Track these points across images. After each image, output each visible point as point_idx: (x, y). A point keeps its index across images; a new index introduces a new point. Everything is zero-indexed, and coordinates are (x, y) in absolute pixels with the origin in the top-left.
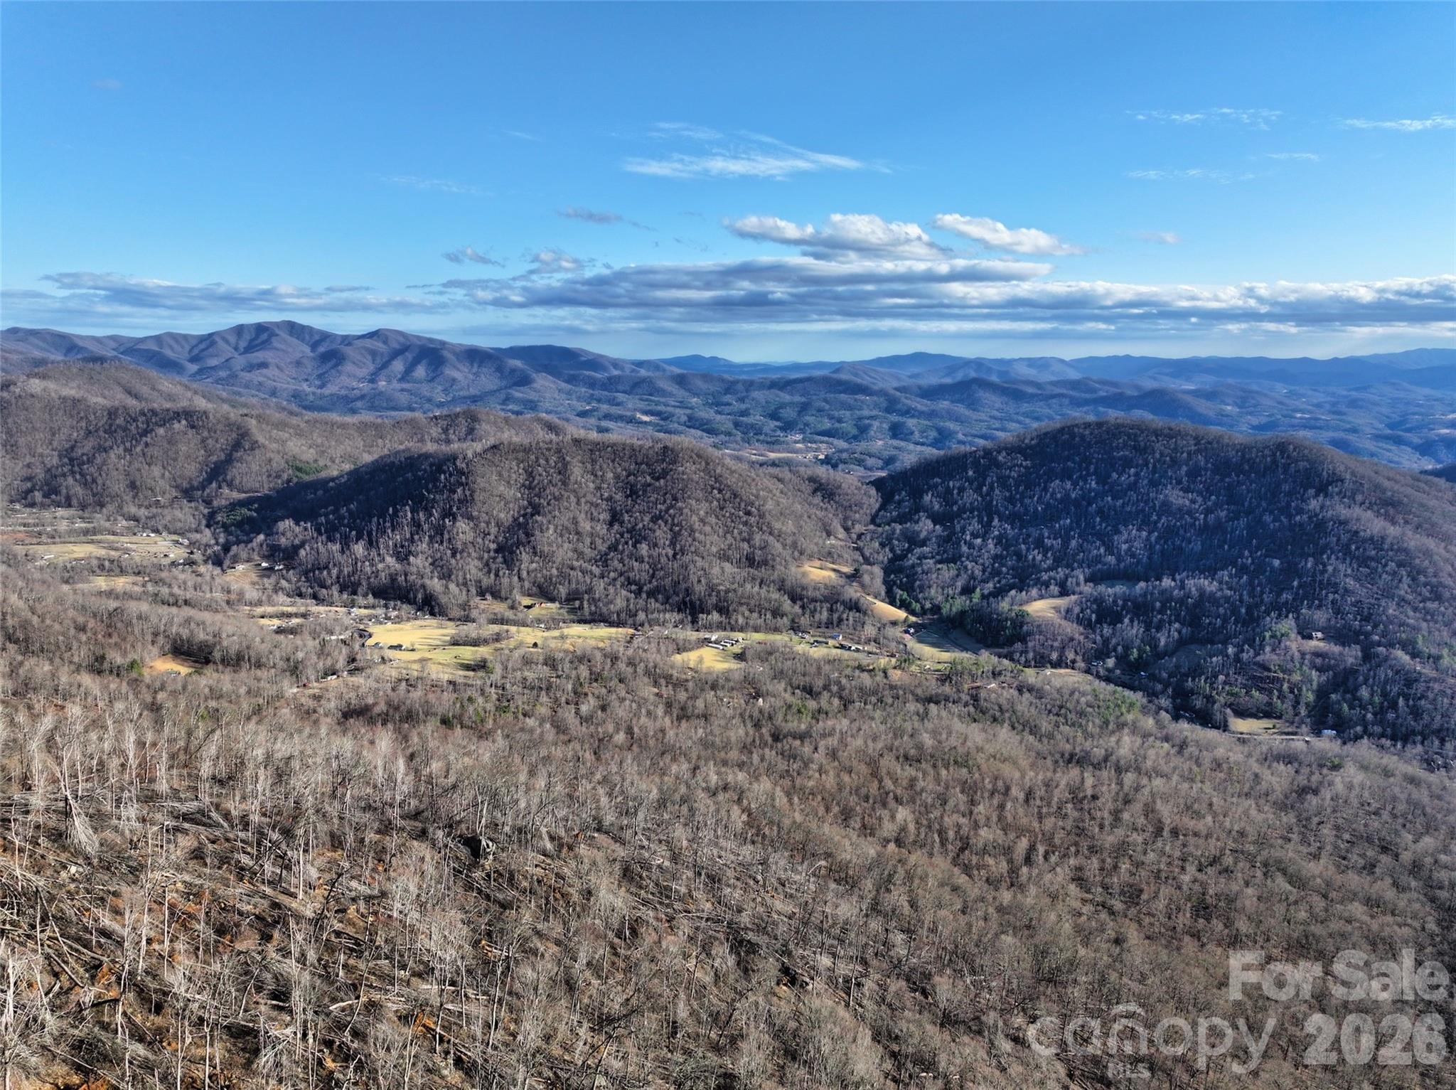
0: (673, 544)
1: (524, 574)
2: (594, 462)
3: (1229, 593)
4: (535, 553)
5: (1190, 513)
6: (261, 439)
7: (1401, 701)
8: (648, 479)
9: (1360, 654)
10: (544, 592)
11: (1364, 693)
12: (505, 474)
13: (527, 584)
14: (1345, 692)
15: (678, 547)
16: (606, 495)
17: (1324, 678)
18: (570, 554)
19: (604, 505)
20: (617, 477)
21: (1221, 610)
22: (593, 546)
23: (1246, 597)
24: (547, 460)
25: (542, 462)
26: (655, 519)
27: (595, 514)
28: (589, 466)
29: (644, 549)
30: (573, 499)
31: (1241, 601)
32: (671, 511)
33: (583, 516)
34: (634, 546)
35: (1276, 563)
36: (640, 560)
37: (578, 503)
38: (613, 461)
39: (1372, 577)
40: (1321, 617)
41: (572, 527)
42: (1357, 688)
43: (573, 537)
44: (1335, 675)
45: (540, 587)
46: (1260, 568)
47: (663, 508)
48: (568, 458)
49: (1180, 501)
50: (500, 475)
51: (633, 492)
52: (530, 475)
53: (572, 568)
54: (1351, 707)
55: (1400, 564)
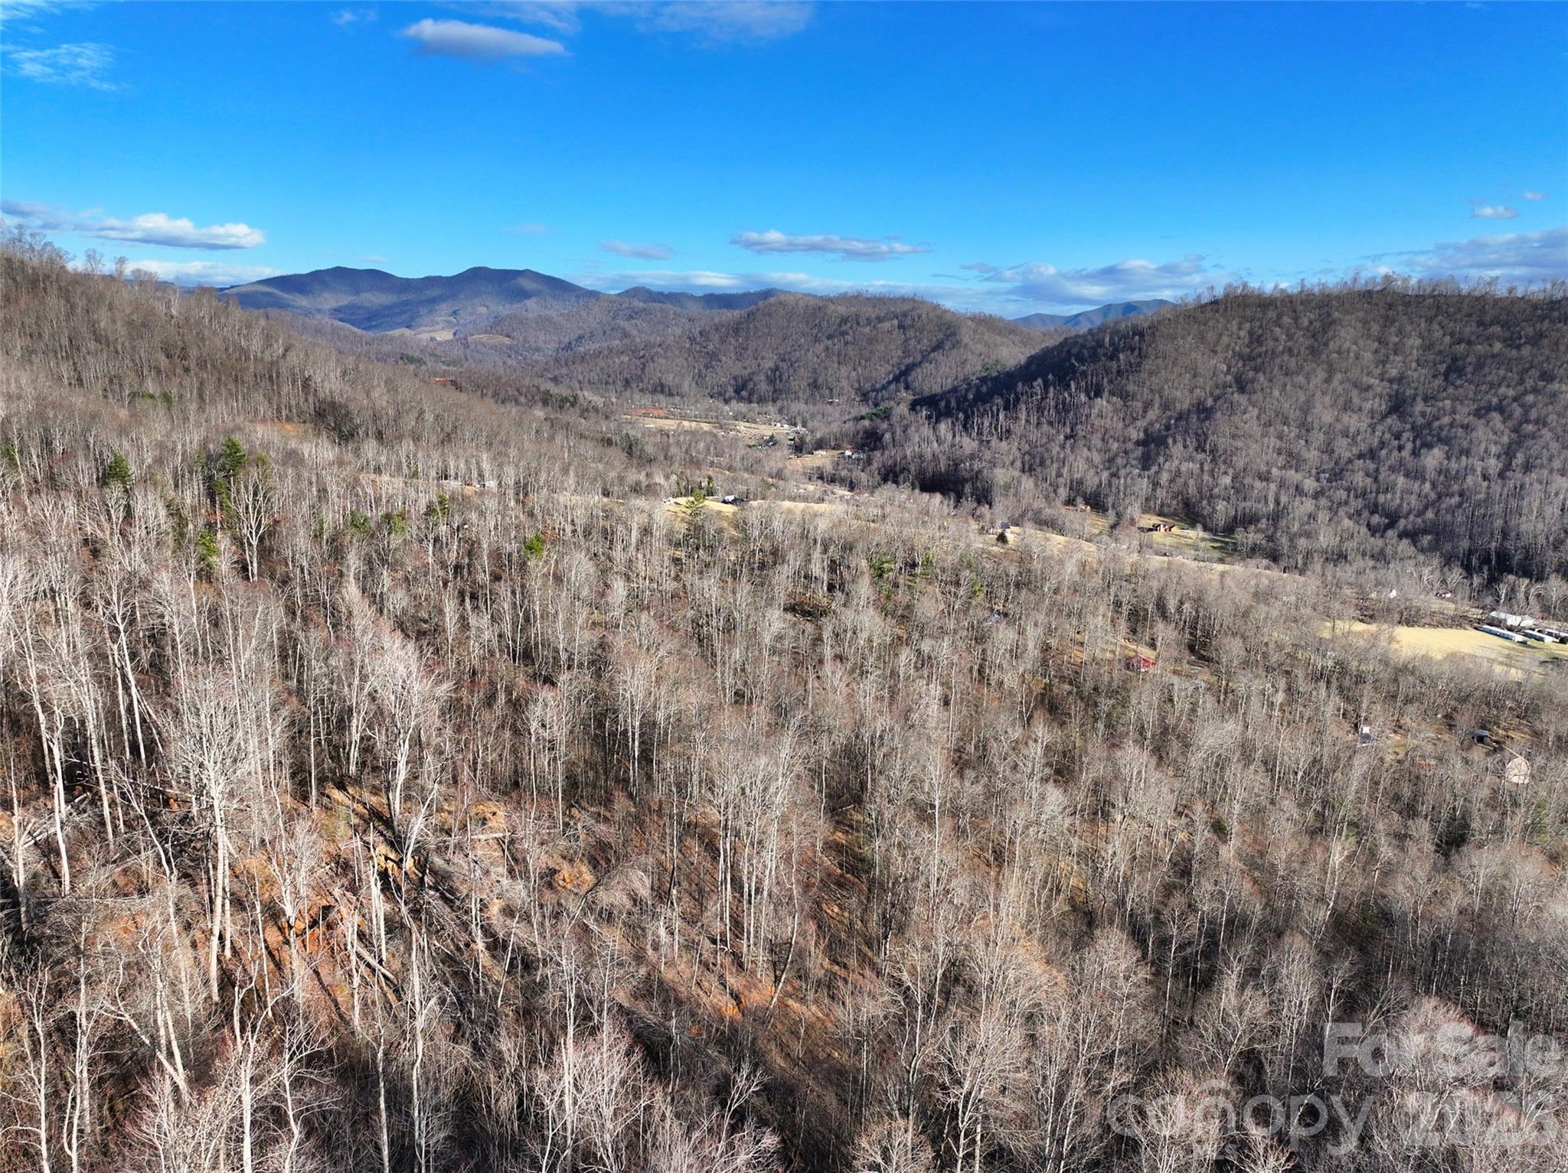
0: (1509, 453)
1: (1165, 477)
2: (1388, 321)
4: (1200, 448)
6: (966, 340)
8: (1498, 346)
10: (1189, 513)
12: (1211, 336)
13: (1161, 494)
15: (1519, 459)
16: (1394, 373)
18: (1272, 456)
19: (1380, 387)
20: (1427, 347)
22: (1328, 449)
24: (1296, 319)
25: (1287, 320)
26: (1482, 412)
27: (1356, 400)
28: (1375, 328)
29: (1433, 459)
30: (1321, 375)
32: (1530, 398)
33: (1327, 399)
34: (1415, 453)
36: (1418, 475)
37: (1328, 380)
38: (1430, 320)
41: (1294, 415)
43: (1292, 432)
45: (1187, 504)
47: (1511, 393)
48: (1336, 315)
50: (1202, 338)
51: (1454, 369)
52: (1256, 339)
53: (1265, 477)
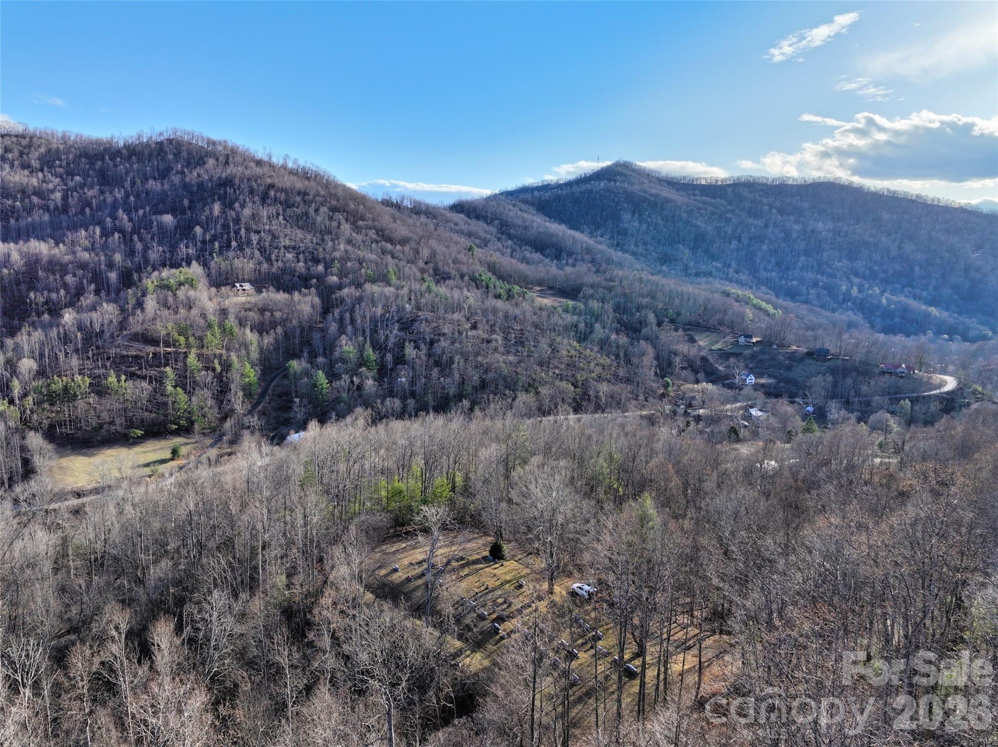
3: (86, 256)
5: (38, 193)
7: (410, 351)
9: (317, 300)
11: (347, 347)
14: (313, 355)
17: (268, 340)
21: (69, 279)
23: (118, 257)
31: (111, 266)
35: (168, 219)
39: (304, 222)
40: (245, 265)
42: (329, 348)
44: (286, 335)
46: (142, 226)
49: (25, 180)
54: (332, 376)
55: (334, 210)
